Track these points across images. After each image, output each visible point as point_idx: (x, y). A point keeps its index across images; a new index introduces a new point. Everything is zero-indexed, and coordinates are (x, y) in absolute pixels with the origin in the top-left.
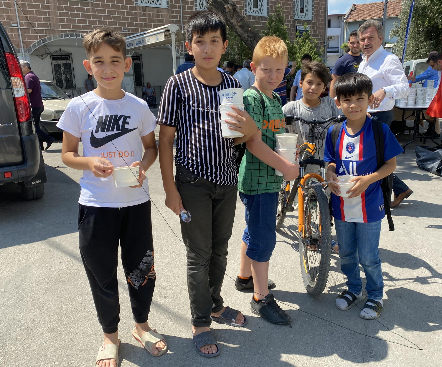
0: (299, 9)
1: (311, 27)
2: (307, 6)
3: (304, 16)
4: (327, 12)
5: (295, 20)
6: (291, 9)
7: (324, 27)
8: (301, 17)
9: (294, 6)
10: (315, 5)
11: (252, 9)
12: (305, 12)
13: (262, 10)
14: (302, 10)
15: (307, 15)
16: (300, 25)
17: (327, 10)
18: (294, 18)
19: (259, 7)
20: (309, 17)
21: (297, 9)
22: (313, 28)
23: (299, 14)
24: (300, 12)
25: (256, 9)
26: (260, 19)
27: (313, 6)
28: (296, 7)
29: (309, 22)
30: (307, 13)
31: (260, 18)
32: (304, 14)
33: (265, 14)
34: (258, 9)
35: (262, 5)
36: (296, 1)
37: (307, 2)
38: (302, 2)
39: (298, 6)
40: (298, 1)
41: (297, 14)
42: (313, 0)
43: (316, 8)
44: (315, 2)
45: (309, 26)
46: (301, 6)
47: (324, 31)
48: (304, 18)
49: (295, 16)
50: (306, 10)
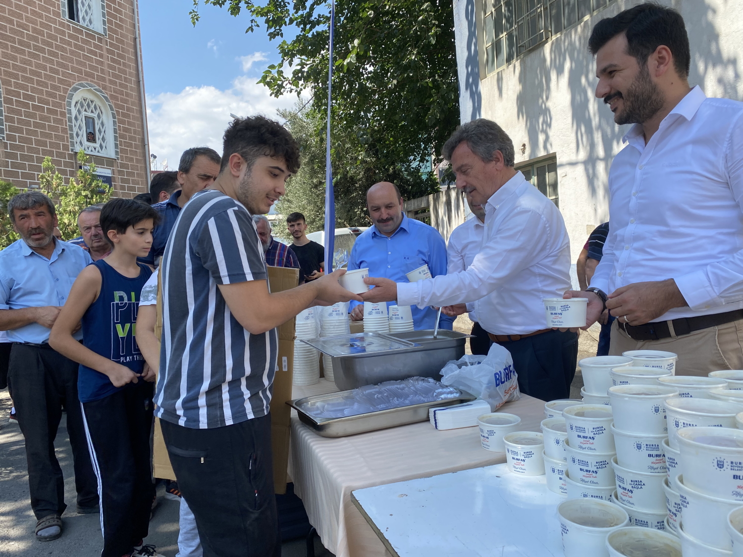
0: (83, 133)
1: (116, 172)
2: (103, 131)
3: (98, 148)
4: (147, 146)
5: (76, 153)
6: (64, 131)
7: (143, 173)
8: (90, 149)
9: (71, 128)
10: (120, 130)
12: (98, 142)
14: (91, 137)
15: (104, 148)
17: (146, 143)
18: (72, 150)
20: (110, 152)
21: (80, 133)
22: (120, 173)
23: (86, 143)
24: (87, 141)
27: (115, 132)
28: (75, 130)
29: (110, 162)
30: (104, 145)
32: (97, 145)
36: (76, 118)
37: (102, 124)
38: (90, 121)
39: (80, 127)
40: (79, 117)
41: (81, 143)
42: (114, 122)
43: (122, 136)
44: (119, 126)
45: (112, 168)
46: (89, 129)
47: (145, 182)
48: (98, 152)
49: (75, 145)
50: (101, 137)
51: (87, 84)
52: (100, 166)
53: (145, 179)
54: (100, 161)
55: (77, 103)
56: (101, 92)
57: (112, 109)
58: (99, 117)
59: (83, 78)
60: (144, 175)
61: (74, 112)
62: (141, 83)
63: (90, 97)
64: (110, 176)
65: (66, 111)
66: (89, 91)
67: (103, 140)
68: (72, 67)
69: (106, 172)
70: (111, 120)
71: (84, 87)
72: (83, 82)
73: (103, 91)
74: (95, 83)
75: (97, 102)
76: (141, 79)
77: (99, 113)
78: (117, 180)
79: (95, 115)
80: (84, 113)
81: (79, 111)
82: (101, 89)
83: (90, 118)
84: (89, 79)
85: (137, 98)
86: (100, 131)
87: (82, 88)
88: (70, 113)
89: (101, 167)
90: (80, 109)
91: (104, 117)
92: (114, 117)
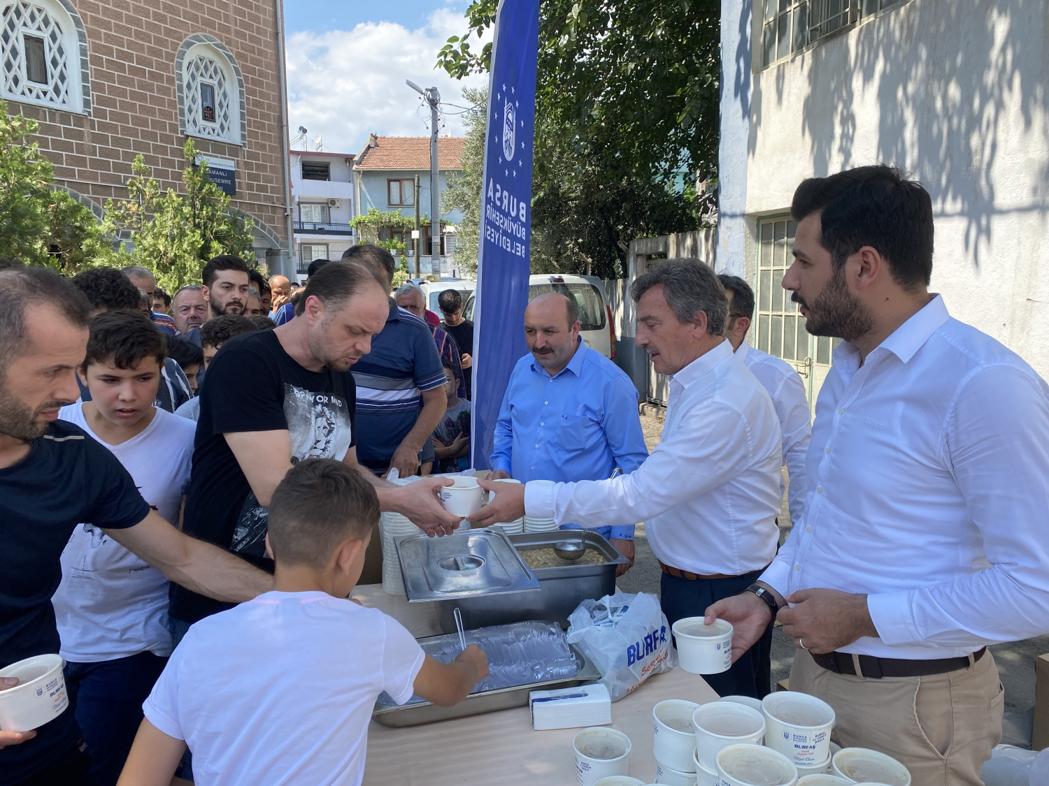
0: (198, 108)
1: (241, 164)
2: (225, 105)
3: (218, 130)
4: (285, 128)
5: (187, 137)
6: (172, 104)
7: (279, 165)
8: (207, 131)
9: (181, 100)
10: (248, 104)
11: (25, 82)
12: (219, 120)
13: (63, 93)
14: (209, 114)
15: (226, 129)
16: (205, 155)
17: (285, 123)
18: (182, 132)
19: (51, 83)
20: (234, 135)
21: (194, 107)
22: (247, 165)
23: (202, 123)
24: (203, 119)
25: (38, 87)
26: (58, 119)
27: (242, 107)
28: (187, 103)
29: (233, 150)
30: (226, 125)
31: (57, 115)
32: (217, 125)
33: (75, 104)
34: (49, 88)
35: (62, 78)
36: (189, 86)
37: (225, 95)
38: (207, 91)
39: (194, 100)
40: (193, 85)
41: (194, 122)
42: (241, 92)
43: (251, 113)
44: (248, 99)
45: (236, 159)
46: (207, 101)
47: (281, 179)
48: (218, 135)
49: (187, 126)
50: (222, 114)
51: (204, 36)
52: (219, 155)
53: (281, 176)
54: (219, 148)
55: (190, 63)
56: (223, 48)
57: (238, 74)
58: (220, 84)
59: (199, 27)
60: (280, 169)
61: (186, 77)
62: (280, 35)
63: (209, 55)
64: (234, 169)
65: (175, 76)
66: (208, 46)
67: (226, 117)
68: (185, 12)
69: (228, 164)
70: (237, 88)
71: (200, 41)
72: (199, 34)
73: (226, 47)
74: (216, 35)
75: (219, 63)
76: (280, 30)
77: (220, 79)
78: (242, 175)
79: (214, 82)
80: (199, 79)
81: (193, 77)
82: (224, 44)
83: (208, 86)
84: (208, 29)
85: (274, 57)
86: (221, 105)
87: (198, 43)
88: (181, 80)
89: (221, 158)
90: (195, 73)
91: (227, 85)
92: (241, 85)
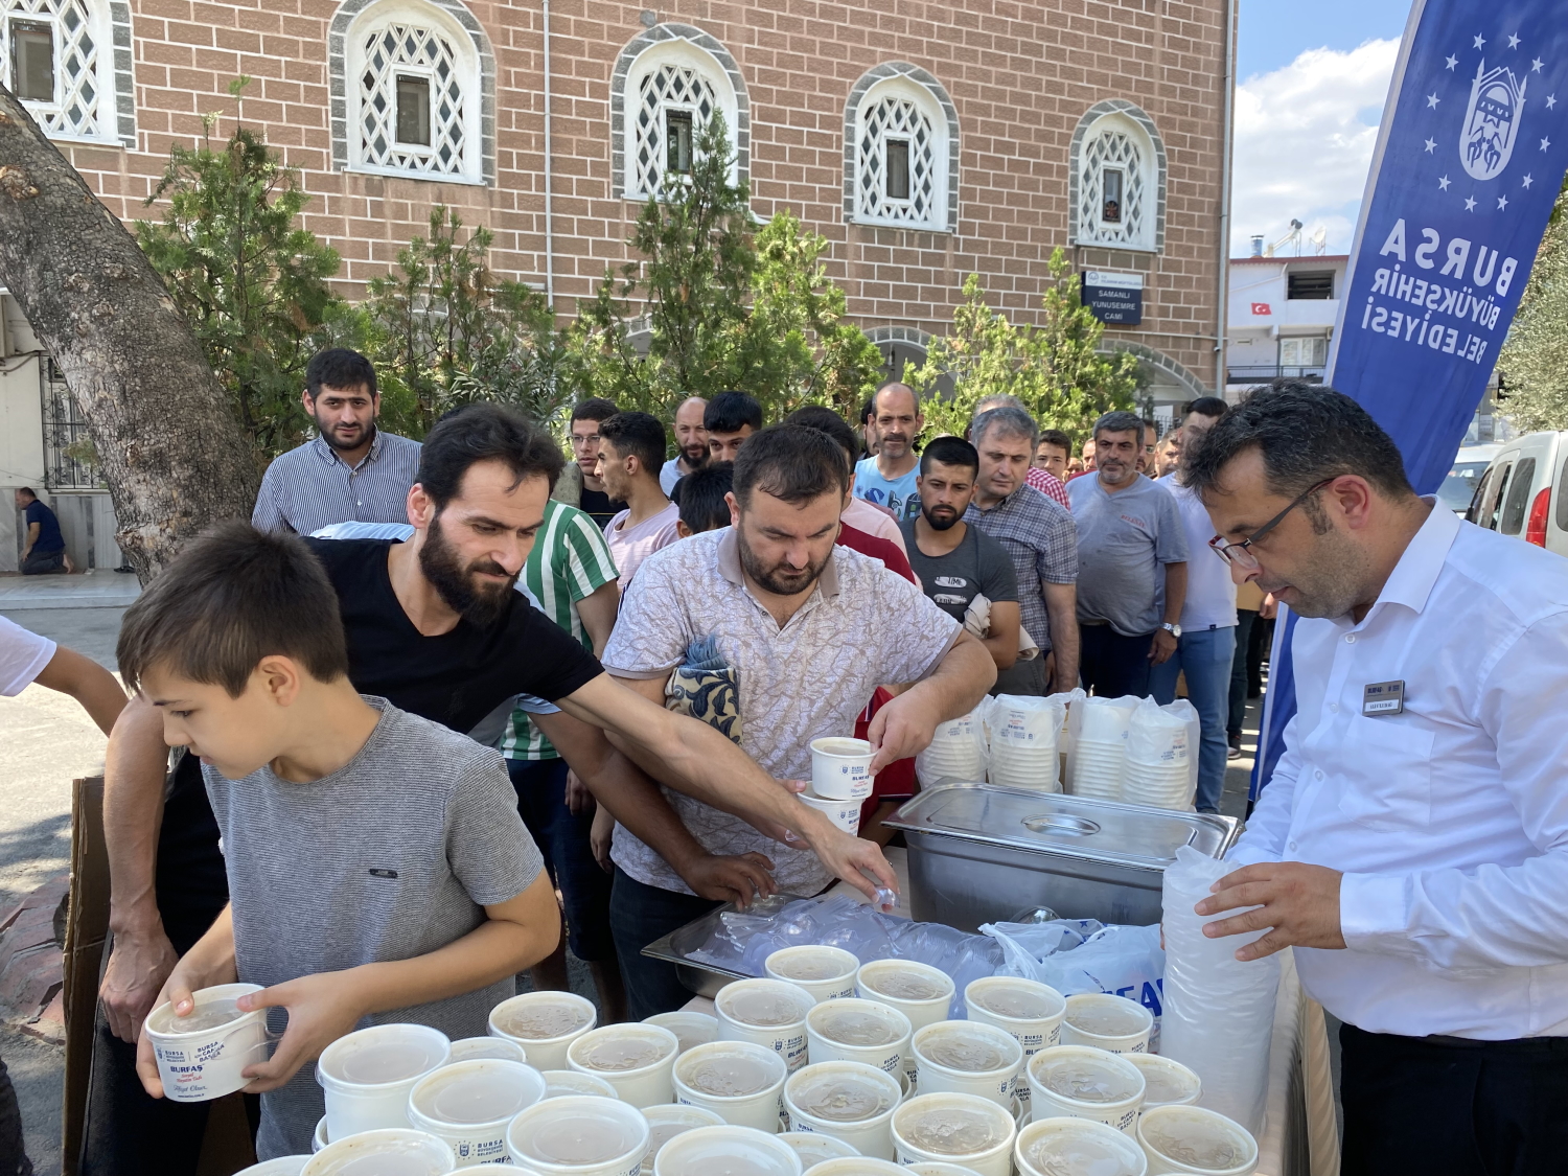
0: (1098, 206)
1: (1153, 280)
2: (1136, 195)
3: (1124, 233)
4: (1225, 220)
5: (1078, 247)
6: (1061, 204)
7: (1211, 277)
8: (1107, 236)
9: (1074, 197)
10: (1171, 190)
11: (883, 199)
12: (1125, 219)
13: (926, 207)
14: (1112, 212)
15: (1135, 231)
16: (1101, 270)
17: (1225, 212)
18: (1072, 241)
19: (913, 195)
20: (1145, 238)
21: (1092, 205)
22: (1163, 280)
23: (1100, 224)
24: (1104, 219)
25: (898, 203)
26: (916, 241)
27: (1161, 195)
28: (1082, 200)
29: (1143, 260)
30: (1135, 225)
31: (917, 237)
32: (1122, 227)
33: (937, 219)
34: (910, 203)
35: (927, 188)
36: (1087, 177)
37: (1138, 182)
38: (1113, 178)
39: (1092, 195)
40: (1093, 174)
41: (1091, 225)
42: (1161, 174)
43: (1174, 203)
44: (1171, 182)
45: (1145, 272)
46: (1111, 194)
47: (1212, 297)
48: (1123, 240)
49: (1079, 231)
50: (1131, 210)
51: (1115, 102)
53: (1212, 292)
54: (1121, 259)
55: (1091, 144)
56: (1140, 114)
57: (1159, 147)
58: (1132, 167)
59: (1108, 92)
60: (1213, 283)
61: (1084, 163)
62: (1229, 80)
63: (1117, 128)
64: (1140, 288)
65: (1068, 164)
66: (1119, 116)
67: (1136, 213)
68: (1090, 73)
69: (1131, 280)
70: (1156, 169)
71: (1108, 110)
72: (1107, 100)
73: (1145, 112)
74: (1131, 98)
75: (1132, 138)
76: (1229, 72)
77: (1132, 160)
78: (1153, 295)
79: (1124, 166)
80: (1103, 164)
81: (1094, 162)
82: (1141, 108)
83: (1113, 172)
84: (1120, 91)
85: (1216, 116)
86: (1130, 197)
87: (1104, 114)
88: (1075, 167)
89: (1124, 272)
90: (1098, 156)
91: (1142, 168)
92: (1162, 164)
